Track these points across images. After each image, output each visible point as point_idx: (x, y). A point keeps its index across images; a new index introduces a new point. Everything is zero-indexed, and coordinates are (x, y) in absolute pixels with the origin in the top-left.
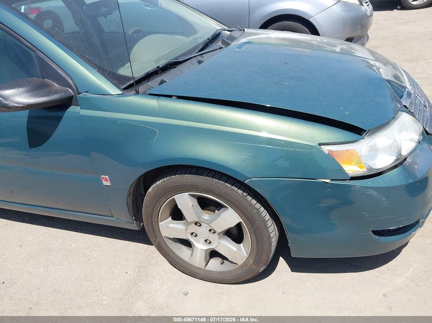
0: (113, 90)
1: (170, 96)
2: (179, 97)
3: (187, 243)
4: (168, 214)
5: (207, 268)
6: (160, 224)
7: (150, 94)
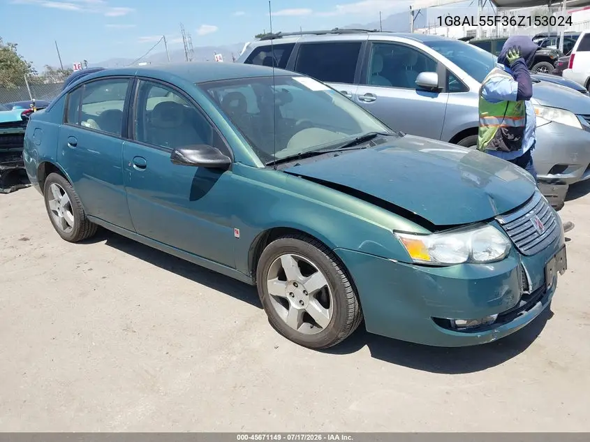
0: (259, 164)
1: (297, 175)
2: (304, 177)
3: (285, 303)
4: (276, 273)
5: (299, 330)
6: (268, 281)
7: (285, 172)
